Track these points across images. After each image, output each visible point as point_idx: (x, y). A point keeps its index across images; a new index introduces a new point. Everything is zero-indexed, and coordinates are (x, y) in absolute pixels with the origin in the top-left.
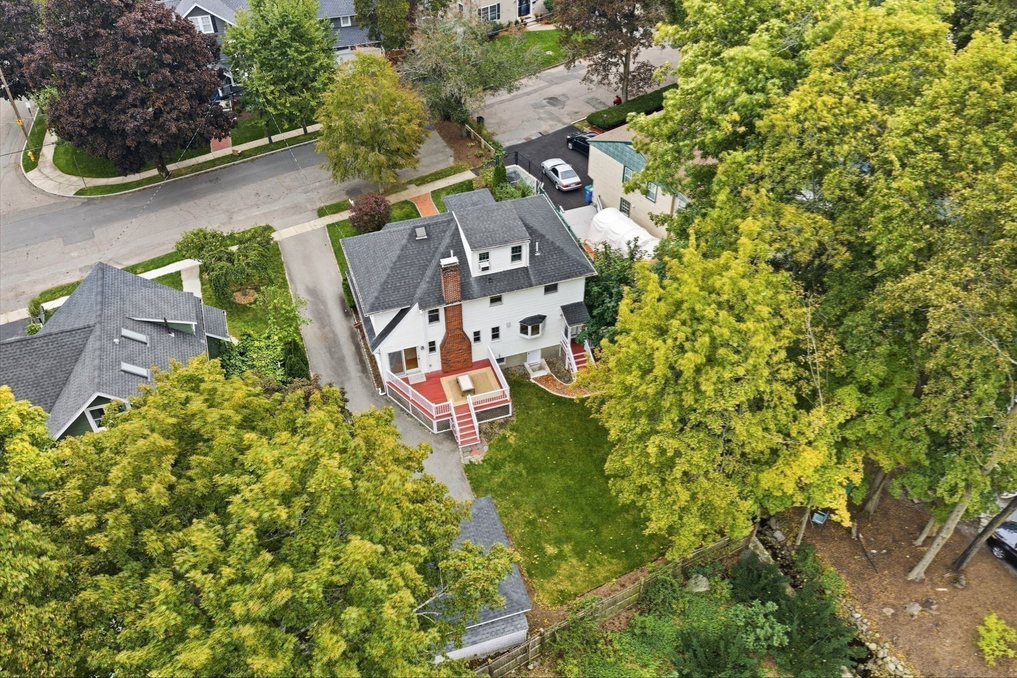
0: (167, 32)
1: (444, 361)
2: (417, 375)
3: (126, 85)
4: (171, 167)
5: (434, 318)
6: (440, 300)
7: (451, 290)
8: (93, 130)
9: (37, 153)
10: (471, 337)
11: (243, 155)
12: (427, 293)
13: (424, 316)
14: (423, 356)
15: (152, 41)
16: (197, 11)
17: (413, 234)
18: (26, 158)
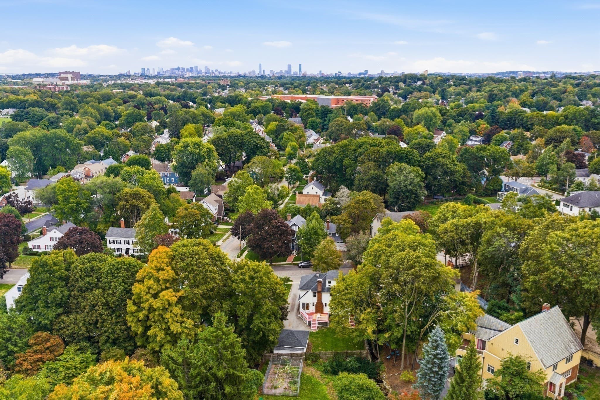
0: (282, 226)
1: (316, 309)
2: (309, 312)
3: (268, 236)
4: (273, 263)
5: (315, 296)
6: (317, 290)
7: (319, 289)
8: (257, 245)
9: (241, 254)
10: (324, 305)
11: (294, 264)
12: (314, 288)
13: (312, 294)
14: (311, 306)
15: (278, 227)
16: (294, 225)
17: (316, 275)
18: (238, 255)
